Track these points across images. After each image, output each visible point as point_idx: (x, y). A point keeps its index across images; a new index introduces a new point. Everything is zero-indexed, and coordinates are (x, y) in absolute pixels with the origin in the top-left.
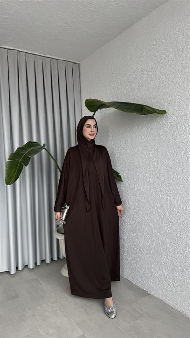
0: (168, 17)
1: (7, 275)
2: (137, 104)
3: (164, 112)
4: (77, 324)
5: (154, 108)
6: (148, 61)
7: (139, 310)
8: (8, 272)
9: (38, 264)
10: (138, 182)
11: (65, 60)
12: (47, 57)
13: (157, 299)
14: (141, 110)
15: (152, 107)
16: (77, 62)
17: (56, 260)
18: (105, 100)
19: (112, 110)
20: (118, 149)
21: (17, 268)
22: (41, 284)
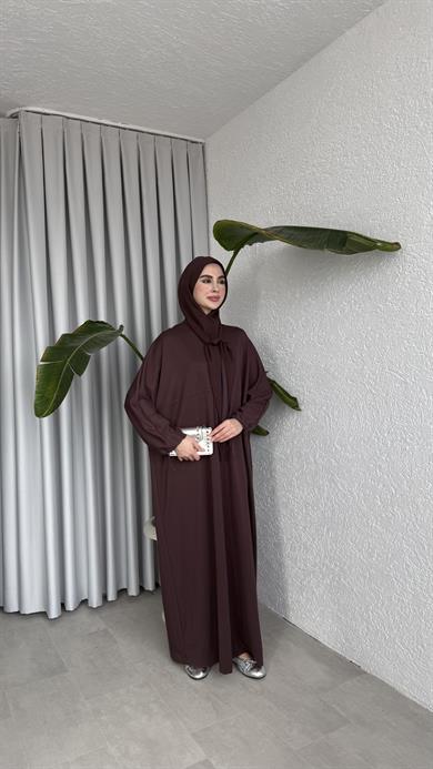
0: (403, 26)
1: (41, 620)
2: (332, 230)
3: (396, 247)
4: (194, 735)
5: (372, 237)
6: (358, 129)
7: (338, 709)
8: (44, 614)
9: (111, 597)
10: (336, 413)
11: (172, 135)
12: (131, 130)
13: (382, 684)
14: (342, 244)
15: (368, 235)
16: (199, 140)
17: (151, 589)
18: (260, 222)
19: (277, 245)
20: (291, 337)
21: (63, 605)
22: (116, 642)
